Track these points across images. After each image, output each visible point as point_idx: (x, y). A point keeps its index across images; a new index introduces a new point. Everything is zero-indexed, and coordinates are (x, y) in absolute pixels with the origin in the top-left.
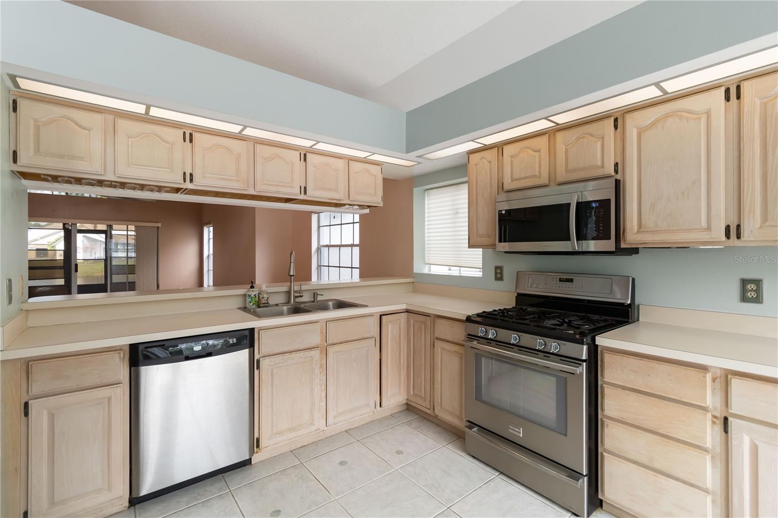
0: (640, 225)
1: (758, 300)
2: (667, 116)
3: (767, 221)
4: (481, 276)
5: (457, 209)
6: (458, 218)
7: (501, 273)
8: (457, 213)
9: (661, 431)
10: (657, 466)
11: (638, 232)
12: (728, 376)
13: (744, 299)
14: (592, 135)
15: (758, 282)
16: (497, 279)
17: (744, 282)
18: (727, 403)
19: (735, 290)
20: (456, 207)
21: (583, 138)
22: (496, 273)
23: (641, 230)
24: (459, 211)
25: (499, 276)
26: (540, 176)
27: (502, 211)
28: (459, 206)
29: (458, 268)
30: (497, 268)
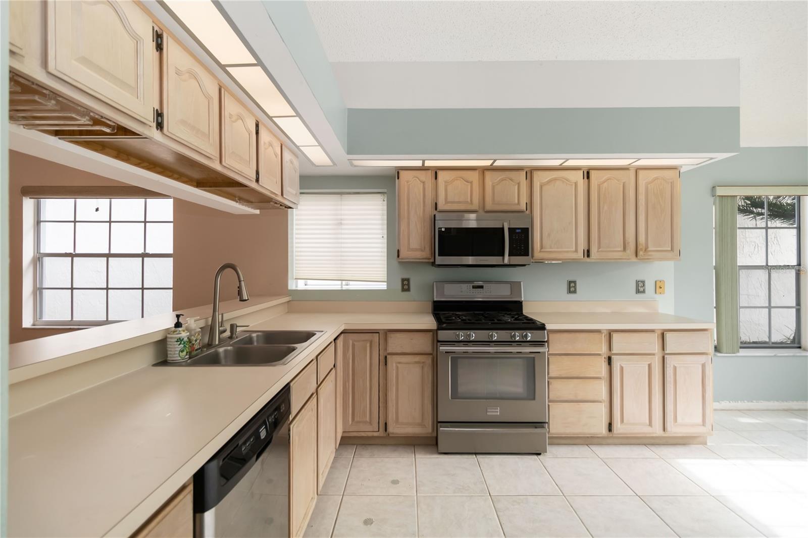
0: (542, 247)
1: (575, 292)
2: (555, 179)
3: (600, 248)
4: (386, 289)
5: (341, 220)
6: (342, 229)
7: (408, 285)
8: (341, 224)
9: (581, 376)
10: (579, 398)
11: (540, 251)
12: (610, 334)
13: (570, 292)
14: (511, 180)
15: (575, 282)
16: (403, 290)
17: (570, 282)
18: (610, 349)
19: (565, 287)
20: (339, 217)
21: (505, 180)
22: (403, 285)
23: (542, 250)
24: (343, 222)
25: (406, 287)
26: (471, 203)
27: (441, 228)
28: (343, 217)
29: (340, 282)
30: (403, 280)
